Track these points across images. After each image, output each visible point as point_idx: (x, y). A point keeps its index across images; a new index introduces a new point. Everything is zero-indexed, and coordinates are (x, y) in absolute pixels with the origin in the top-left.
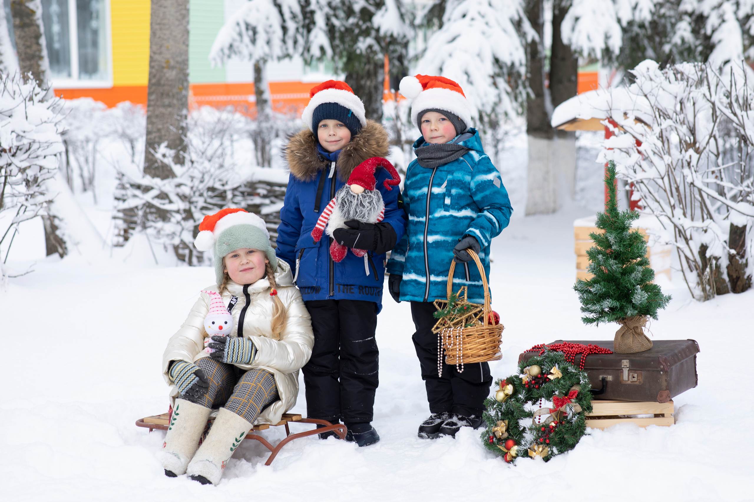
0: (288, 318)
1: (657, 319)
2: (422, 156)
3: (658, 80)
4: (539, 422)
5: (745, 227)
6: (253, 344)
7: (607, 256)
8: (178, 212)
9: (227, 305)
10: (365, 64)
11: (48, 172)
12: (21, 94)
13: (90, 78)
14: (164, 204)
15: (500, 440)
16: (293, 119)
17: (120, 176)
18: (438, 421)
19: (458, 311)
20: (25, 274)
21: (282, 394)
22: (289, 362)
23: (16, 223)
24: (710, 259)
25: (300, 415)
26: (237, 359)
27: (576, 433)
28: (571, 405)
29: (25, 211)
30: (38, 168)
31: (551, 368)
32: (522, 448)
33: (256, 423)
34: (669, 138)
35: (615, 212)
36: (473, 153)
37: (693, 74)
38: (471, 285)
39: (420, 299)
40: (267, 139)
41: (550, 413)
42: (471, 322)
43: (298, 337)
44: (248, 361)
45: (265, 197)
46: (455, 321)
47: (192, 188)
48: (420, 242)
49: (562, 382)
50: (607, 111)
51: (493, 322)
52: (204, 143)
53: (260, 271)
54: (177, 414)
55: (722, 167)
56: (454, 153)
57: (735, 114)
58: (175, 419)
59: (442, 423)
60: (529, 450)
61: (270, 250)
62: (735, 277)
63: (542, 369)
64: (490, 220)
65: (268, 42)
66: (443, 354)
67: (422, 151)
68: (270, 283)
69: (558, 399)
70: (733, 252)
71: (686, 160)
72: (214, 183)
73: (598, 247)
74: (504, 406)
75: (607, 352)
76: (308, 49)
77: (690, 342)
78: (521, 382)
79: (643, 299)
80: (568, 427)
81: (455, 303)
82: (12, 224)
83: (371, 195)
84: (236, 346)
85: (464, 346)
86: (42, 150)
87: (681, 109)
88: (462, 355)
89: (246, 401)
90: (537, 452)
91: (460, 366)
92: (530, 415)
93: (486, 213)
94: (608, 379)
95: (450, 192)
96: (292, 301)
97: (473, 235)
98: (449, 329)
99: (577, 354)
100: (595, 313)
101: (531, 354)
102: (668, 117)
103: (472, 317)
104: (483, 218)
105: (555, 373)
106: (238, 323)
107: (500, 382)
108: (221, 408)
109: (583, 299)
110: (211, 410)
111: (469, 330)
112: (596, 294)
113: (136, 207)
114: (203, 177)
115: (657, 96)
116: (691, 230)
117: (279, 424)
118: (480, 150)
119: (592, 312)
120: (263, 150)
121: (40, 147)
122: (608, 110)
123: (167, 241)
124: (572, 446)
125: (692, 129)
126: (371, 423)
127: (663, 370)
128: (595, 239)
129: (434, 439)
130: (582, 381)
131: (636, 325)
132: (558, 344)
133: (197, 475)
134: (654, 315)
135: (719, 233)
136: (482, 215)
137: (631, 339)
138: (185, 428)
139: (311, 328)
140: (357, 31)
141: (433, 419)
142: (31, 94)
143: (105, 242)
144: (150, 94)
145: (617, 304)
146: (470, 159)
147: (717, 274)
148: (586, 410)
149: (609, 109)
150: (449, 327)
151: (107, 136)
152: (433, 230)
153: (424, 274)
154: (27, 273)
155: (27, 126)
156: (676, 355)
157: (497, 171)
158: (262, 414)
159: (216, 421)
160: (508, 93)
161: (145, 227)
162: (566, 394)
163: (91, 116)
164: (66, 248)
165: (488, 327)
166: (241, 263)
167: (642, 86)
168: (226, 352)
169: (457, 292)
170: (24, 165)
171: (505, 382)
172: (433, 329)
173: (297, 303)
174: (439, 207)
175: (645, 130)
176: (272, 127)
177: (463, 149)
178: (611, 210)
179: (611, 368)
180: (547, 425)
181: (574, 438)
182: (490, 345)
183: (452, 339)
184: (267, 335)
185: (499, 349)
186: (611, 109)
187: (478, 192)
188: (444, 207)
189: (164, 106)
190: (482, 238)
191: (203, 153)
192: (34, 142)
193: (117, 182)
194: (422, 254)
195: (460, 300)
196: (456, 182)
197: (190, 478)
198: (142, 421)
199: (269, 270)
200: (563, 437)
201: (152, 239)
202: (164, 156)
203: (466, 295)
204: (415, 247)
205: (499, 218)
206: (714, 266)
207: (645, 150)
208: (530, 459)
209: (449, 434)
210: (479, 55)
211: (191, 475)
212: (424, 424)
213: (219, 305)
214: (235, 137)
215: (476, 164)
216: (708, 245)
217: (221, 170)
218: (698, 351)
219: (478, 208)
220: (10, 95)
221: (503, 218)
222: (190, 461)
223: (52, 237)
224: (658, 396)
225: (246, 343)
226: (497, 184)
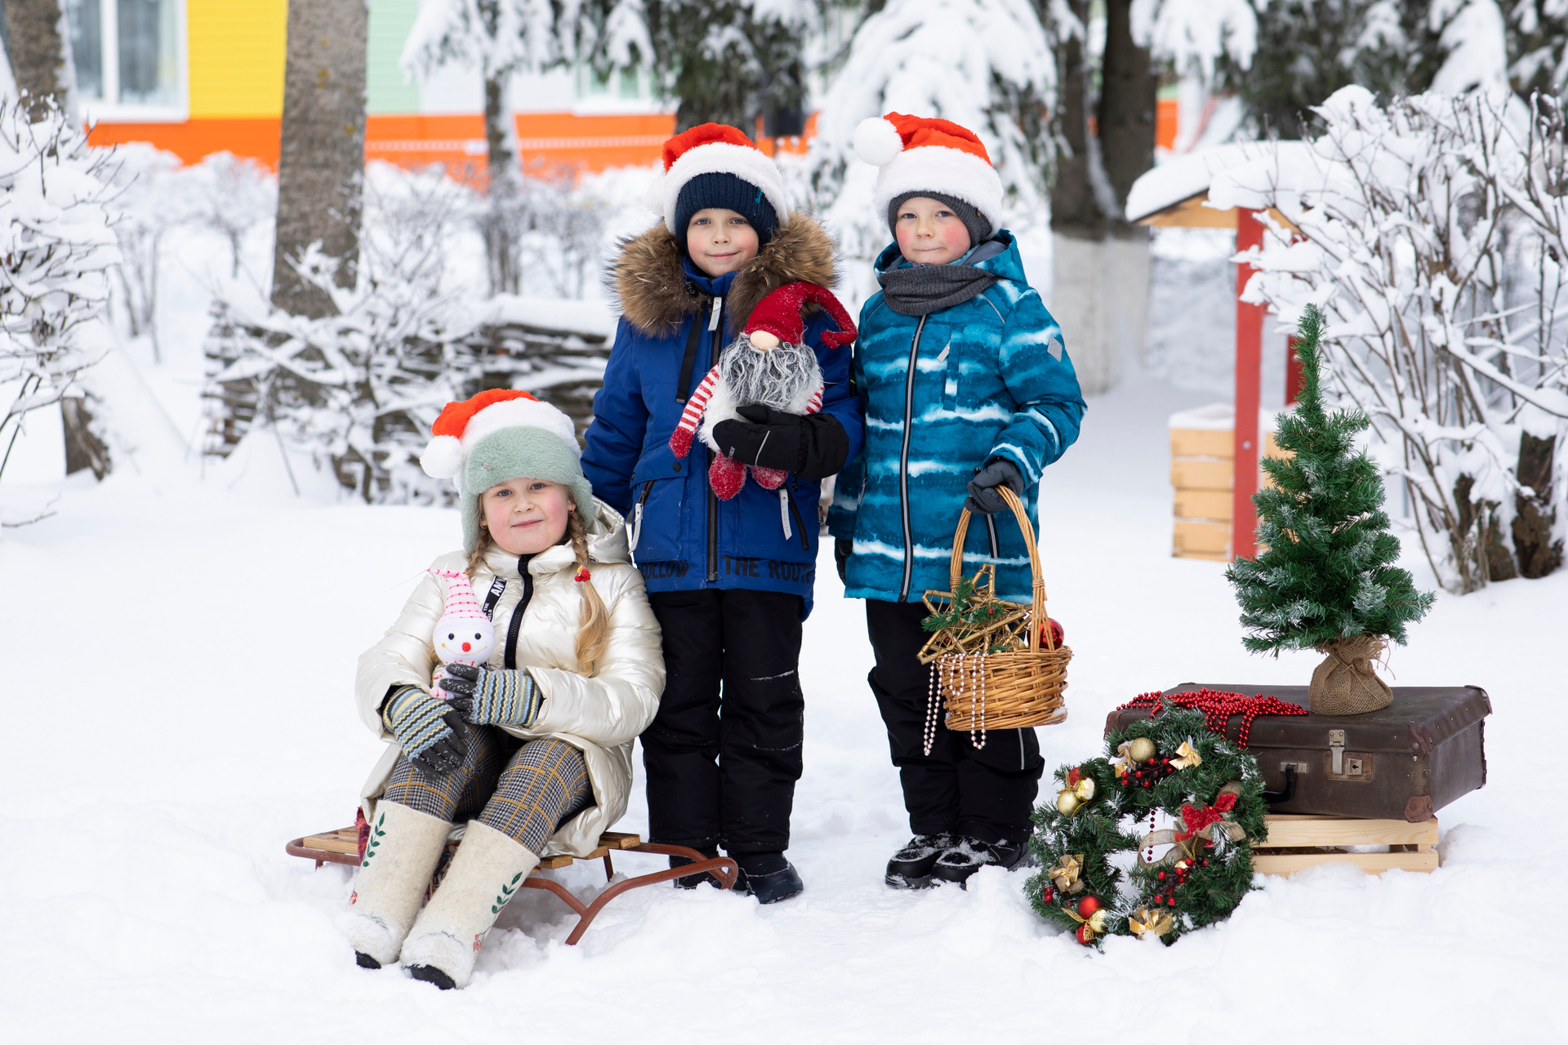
0: (612, 628)
1: (1405, 644)
2: (894, 289)
3: (1375, 129)
4: (1150, 859)
5: (1552, 439)
6: (534, 684)
7: (1301, 510)
8: (343, 387)
9: (482, 597)
10: (720, 81)
11: (88, 306)
12: (33, 140)
13: (142, 100)
14: (314, 371)
15: (1066, 896)
16: (566, 191)
17: (217, 309)
18: (929, 851)
19: (975, 616)
20: (36, 520)
21: (599, 793)
22: (611, 723)
23: (19, 411)
24: (1479, 505)
25: (636, 836)
26: (501, 716)
27: (1232, 884)
28: (1222, 824)
29: (37, 387)
30: (66, 298)
31: (1179, 746)
32: (1117, 915)
33: (544, 853)
34: (1391, 249)
35: (1317, 414)
36: (1005, 285)
37: (1448, 118)
38: (1003, 565)
39: (892, 597)
40: (511, 232)
41: (1177, 840)
42: (1003, 641)
43: (632, 671)
44: (523, 721)
45: (520, 356)
46: (969, 638)
47: (373, 338)
48: (893, 474)
49: (1202, 775)
50: (1266, 192)
51: (1050, 642)
52: (397, 243)
53: (556, 529)
54: (382, 834)
55: (1502, 314)
56: (966, 286)
57: (1537, 203)
58: (376, 844)
59: (937, 855)
60: (1130, 919)
61: (580, 484)
62: (1528, 543)
63: (1157, 747)
64: (1042, 429)
65: (523, 33)
66: (940, 708)
67: (896, 278)
68: (577, 554)
69: (1192, 811)
70: (1528, 491)
71: (1432, 298)
72: (419, 327)
73: (1280, 488)
74: (1075, 824)
75: (1296, 712)
76: (602, 48)
77: (1472, 692)
78: (1113, 774)
79: (1377, 601)
80: (1215, 873)
81: (968, 599)
82: (10, 415)
83: (795, 352)
84: (499, 688)
85: (989, 693)
86: (75, 261)
87: (1420, 190)
88: (983, 711)
89: (526, 807)
90: (1147, 924)
91: (978, 734)
92: (1132, 843)
93: (1033, 413)
94: (1299, 771)
95: (957, 368)
96: (623, 594)
97: (1012, 458)
98: (957, 656)
99: (1232, 715)
100: (1272, 628)
101: (1133, 714)
102: (1393, 206)
103: (1005, 631)
104: (1028, 424)
105: (1187, 756)
106: (505, 638)
107: (1067, 772)
108: (472, 822)
109: (1245, 598)
110: (452, 825)
111: (999, 660)
112: (1275, 588)
113: (256, 377)
114: (395, 316)
115: (1373, 162)
116: (1439, 445)
117: (593, 856)
118: (1021, 279)
119: (1265, 626)
120: (504, 258)
121: (71, 254)
122: (1269, 191)
123: (322, 449)
124: (1225, 913)
125: (1441, 231)
126: (786, 854)
127: (1418, 753)
128: (1273, 471)
129: (921, 890)
130: (1245, 775)
131: (1359, 656)
132: (1189, 692)
133: (423, 965)
134: (1399, 636)
135: (1499, 451)
136: (1023, 420)
137: (1348, 685)
138: (397, 864)
139: (661, 652)
140: (705, 13)
141: (917, 847)
142: (53, 141)
143: (189, 449)
144: (286, 140)
145: (1321, 611)
146: (998, 299)
147: (1491, 538)
148: (1253, 836)
149: (1270, 188)
150: (956, 651)
151: (183, 222)
152: (920, 449)
153: (901, 543)
154: (42, 517)
155: (44, 209)
156: (1445, 719)
157: (1056, 324)
158: (557, 835)
159: (461, 849)
160: (1019, 146)
161: (272, 418)
162: (1210, 802)
163: (149, 181)
164: (108, 460)
165: (1040, 654)
166: (516, 510)
167: (1341, 142)
168: (477, 701)
169: (974, 576)
170: (35, 291)
171: (1078, 772)
172: (921, 653)
173: (634, 598)
174: (933, 400)
175: (1348, 234)
176: (523, 209)
177: (984, 276)
178: (1309, 410)
179: (1306, 747)
180: (1168, 866)
181: (1227, 895)
182: (1042, 692)
183: (962, 677)
184: (566, 666)
185: (1061, 699)
186: (1274, 189)
187: (1015, 370)
188: (943, 401)
189: (314, 166)
190: (1028, 465)
191: (396, 266)
192: (59, 242)
193: (212, 321)
194: (897, 500)
195: (979, 594)
196: (969, 347)
197: (408, 972)
198: (300, 843)
199: (576, 525)
200: (1206, 892)
201: (287, 442)
202: (315, 270)
203: (992, 583)
204: (881, 485)
205: (1062, 425)
206: (1486, 520)
207: (1349, 277)
208: (1134, 938)
209: (953, 880)
210: (961, 66)
211: (410, 964)
212: (897, 856)
213: (464, 598)
214: (448, 227)
215: (1011, 308)
216: (1474, 477)
217: (434, 301)
218: (1488, 711)
219: (1014, 402)
220: (9, 143)
221: (1067, 425)
222: (406, 936)
223: (79, 437)
224: (1408, 807)
225: (520, 683)
226: (1055, 352)
